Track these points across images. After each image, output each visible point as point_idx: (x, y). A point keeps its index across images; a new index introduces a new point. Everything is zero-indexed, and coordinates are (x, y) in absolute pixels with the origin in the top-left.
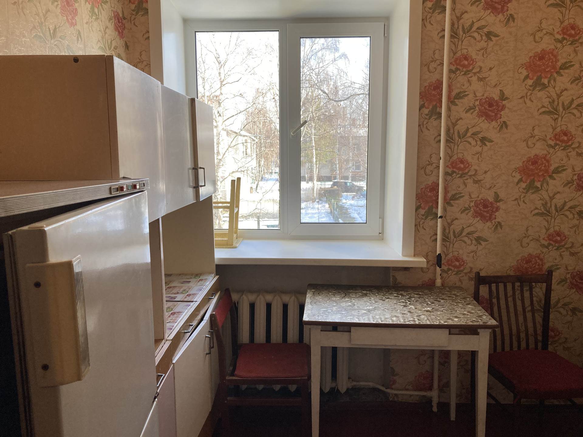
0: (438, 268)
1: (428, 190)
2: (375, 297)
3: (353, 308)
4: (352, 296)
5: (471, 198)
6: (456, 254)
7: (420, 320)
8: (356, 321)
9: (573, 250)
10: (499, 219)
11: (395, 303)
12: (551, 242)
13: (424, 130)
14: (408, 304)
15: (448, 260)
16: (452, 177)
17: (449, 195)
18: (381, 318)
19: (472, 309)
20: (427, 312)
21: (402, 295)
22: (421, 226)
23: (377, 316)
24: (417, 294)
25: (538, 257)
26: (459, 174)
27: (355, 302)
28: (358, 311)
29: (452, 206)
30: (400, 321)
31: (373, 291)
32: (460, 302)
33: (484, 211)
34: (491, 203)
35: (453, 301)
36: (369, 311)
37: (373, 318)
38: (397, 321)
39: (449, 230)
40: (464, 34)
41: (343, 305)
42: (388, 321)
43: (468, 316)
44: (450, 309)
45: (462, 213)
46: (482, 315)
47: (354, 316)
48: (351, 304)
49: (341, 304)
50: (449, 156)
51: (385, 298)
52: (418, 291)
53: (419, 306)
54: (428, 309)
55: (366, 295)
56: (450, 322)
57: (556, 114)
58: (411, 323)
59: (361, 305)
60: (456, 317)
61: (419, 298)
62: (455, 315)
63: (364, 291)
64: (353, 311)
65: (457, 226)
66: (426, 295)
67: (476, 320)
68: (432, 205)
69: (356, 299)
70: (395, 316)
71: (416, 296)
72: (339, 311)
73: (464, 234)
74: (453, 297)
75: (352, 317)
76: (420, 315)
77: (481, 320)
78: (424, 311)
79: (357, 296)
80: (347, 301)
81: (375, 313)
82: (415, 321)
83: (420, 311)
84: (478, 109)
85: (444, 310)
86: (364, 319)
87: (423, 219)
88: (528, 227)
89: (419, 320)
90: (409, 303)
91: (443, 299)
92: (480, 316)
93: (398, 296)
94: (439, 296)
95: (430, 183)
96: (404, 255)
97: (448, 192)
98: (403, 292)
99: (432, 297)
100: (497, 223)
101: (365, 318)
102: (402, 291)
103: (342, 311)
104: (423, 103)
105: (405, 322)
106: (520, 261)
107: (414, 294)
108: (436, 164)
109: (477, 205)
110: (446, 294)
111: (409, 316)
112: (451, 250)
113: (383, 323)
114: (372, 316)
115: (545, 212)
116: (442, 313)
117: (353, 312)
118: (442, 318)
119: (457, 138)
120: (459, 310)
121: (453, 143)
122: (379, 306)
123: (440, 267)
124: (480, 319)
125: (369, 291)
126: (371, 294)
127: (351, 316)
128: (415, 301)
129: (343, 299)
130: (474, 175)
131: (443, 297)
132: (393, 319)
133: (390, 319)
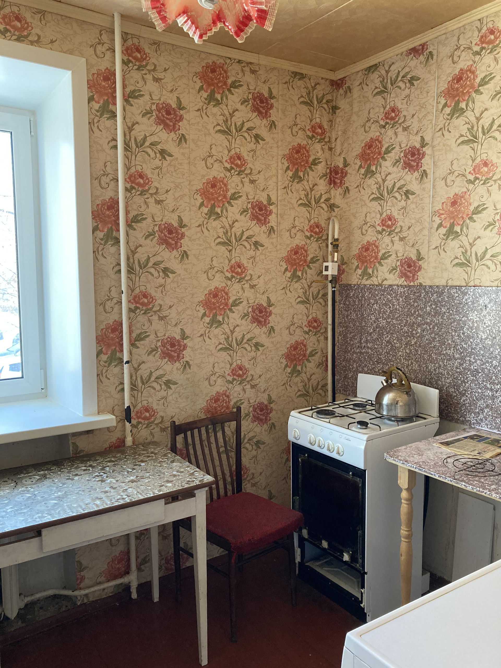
0: (127, 424)
1: (110, 331)
2: (59, 477)
3: (36, 501)
4: (25, 482)
5: (158, 337)
6: (145, 403)
7: (130, 496)
8: (49, 519)
9: (253, 383)
10: (187, 359)
11: (88, 480)
12: (235, 377)
13: (100, 257)
14: (105, 477)
15: (137, 412)
16: (136, 314)
17: (134, 335)
18: (81, 507)
19: (180, 467)
20: (132, 482)
21: (93, 467)
22: (104, 375)
23: (74, 504)
24: (109, 461)
25: (225, 394)
26: (143, 310)
27: (34, 491)
28: (45, 504)
29: (138, 348)
30: (107, 504)
31: (51, 469)
32: (163, 460)
33: (171, 351)
34: (178, 341)
35: (155, 461)
36: (59, 498)
37: (70, 509)
38: (103, 505)
39: (136, 376)
40: (137, 148)
41: (18, 500)
42: (91, 507)
43: (180, 477)
44: (157, 473)
45: (148, 355)
46: (193, 473)
47: (42, 512)
48: (30, 495)
49: (16, 499)
50: (131, 289)
51: (73, 475)
52: (109, 458)
53: (120, 477)
54: (132, 478)
55: (45, 477)
56: (165, 490)
57: (231, 246)
58: (120, 502)
59: (44, 493)
60: (168, 481)
61: (114, 465)
62: (166, 479)
63: (39, 472)
64: (38, 505)
65: (144, 372)
66: (120, 459)
67: (190, 480)
68: (115, 348)
69: (33, 486)
70: (97, 498)
71: (109, 464)
72: (17, 510)
73: (153, 379)
74: (152, 456)
75: (40, 515)
76: (126, 489)
77: (196, 479)
78: (128, 482)
79: (34, 482)
80: (22, 492)
81: (69, 500)
82: (123, 499)
83: (124, 484)
84: (157, 236)
85: (150, 475)
86: (59, 513)
87: (105, 366)
88: (214, 364)
89: (128, 496)
90: (106, 475)
91: (142, 461)
92: (192, 474)
93: (88, 469)
94: (136, 458)
95: (111, 322)
96: (85, 415)
97: (133, 332)
98: (91, 463)
99: (128, 462)
100: (185, 362)
101: (59, 511)
102: (89, 460)
103: (21, 509)
104: (96, 224)
105: (113, 503)
106: (209, 401)
107: (106, 462)
108: (117, 299)
109: (164, 345)
110: (143, 454)
111: (114, 494)
112: (139, 400)
113: (86, 512)
114: (67, 506)
115: (228, 346)
116: (150, 480)
117: (38, 507)
118: (152, 487)
119: (138, 268)
120: (167, 472)
121: (134, 274)
122: (69, 488)
123: (130, 422)
124: (194, 478)
125: (48, 469)
126: (52, 474)
127: (38, 513)
128: (111, 471)
129: (16, 491)
130: (159, 310)
131: (141, 458)
132: (95, 503)
133: (92, 503)
